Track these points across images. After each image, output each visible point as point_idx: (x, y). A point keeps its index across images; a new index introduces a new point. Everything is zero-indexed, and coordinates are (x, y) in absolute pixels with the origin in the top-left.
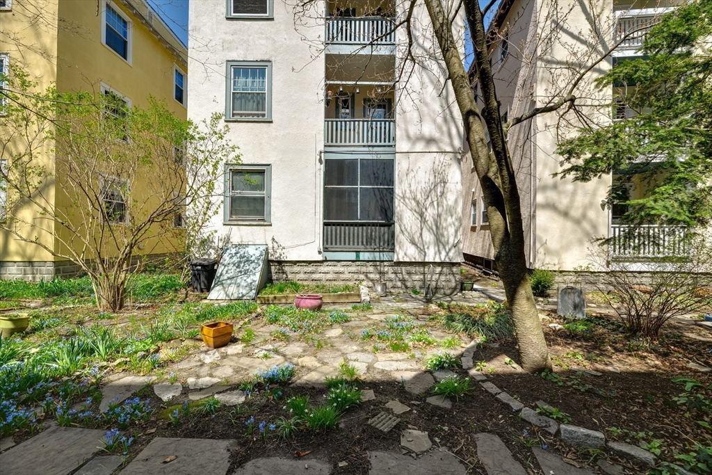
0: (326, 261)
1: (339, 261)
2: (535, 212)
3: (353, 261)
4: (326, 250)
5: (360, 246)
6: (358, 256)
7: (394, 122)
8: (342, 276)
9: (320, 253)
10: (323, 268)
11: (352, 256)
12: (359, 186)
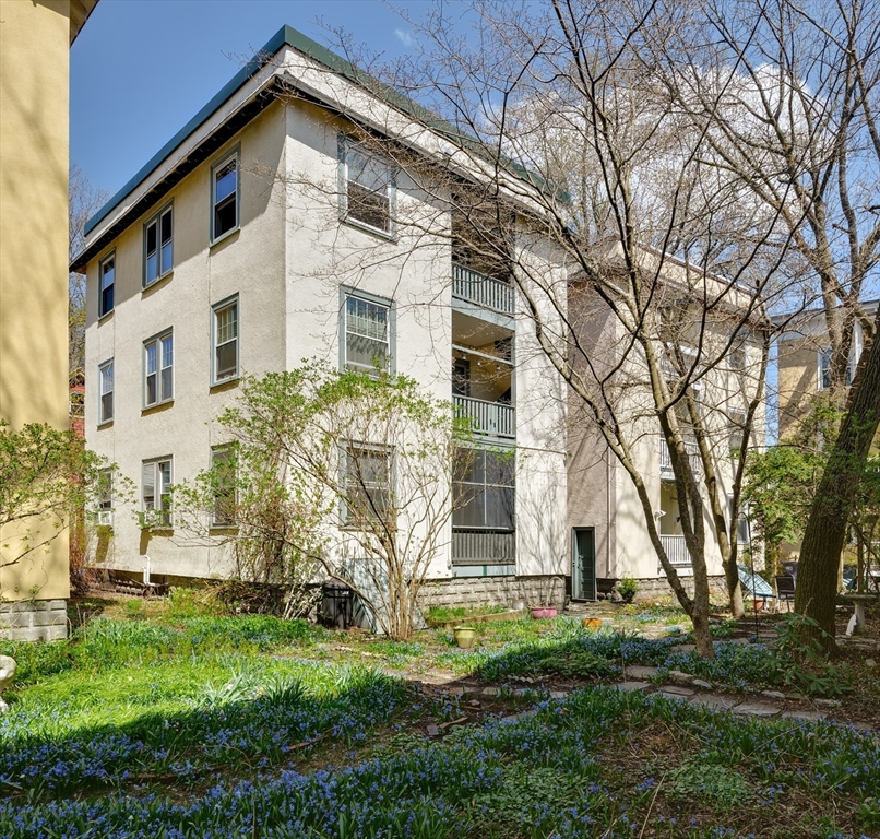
0: (455, 578)
1: (466, 578)
2: (613, 520)
3: (480, 577)
4: (455, 564)
5: (489, 559)
6: (485, 571)
7: (514, 409)
8: (468, 596)
9: (449, 568)
10: (451, 588)
11: (479, 571)
12: (485, 484)
